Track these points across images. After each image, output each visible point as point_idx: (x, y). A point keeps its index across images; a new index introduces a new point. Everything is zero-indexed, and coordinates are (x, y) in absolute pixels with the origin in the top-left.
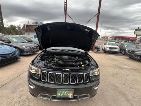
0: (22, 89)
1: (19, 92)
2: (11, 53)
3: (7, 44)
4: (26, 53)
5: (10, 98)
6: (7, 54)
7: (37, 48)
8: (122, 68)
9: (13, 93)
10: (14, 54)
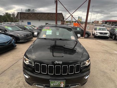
0: (19, 76)
1: (17, 79)
2: (8, 42)
3: (3, 32)
4: (21, 41)
5: (9, 84)
6: (4, 43)
7: (31, 36)
8: (112, 54)
9: (11, 79)
10: (11, 42)
